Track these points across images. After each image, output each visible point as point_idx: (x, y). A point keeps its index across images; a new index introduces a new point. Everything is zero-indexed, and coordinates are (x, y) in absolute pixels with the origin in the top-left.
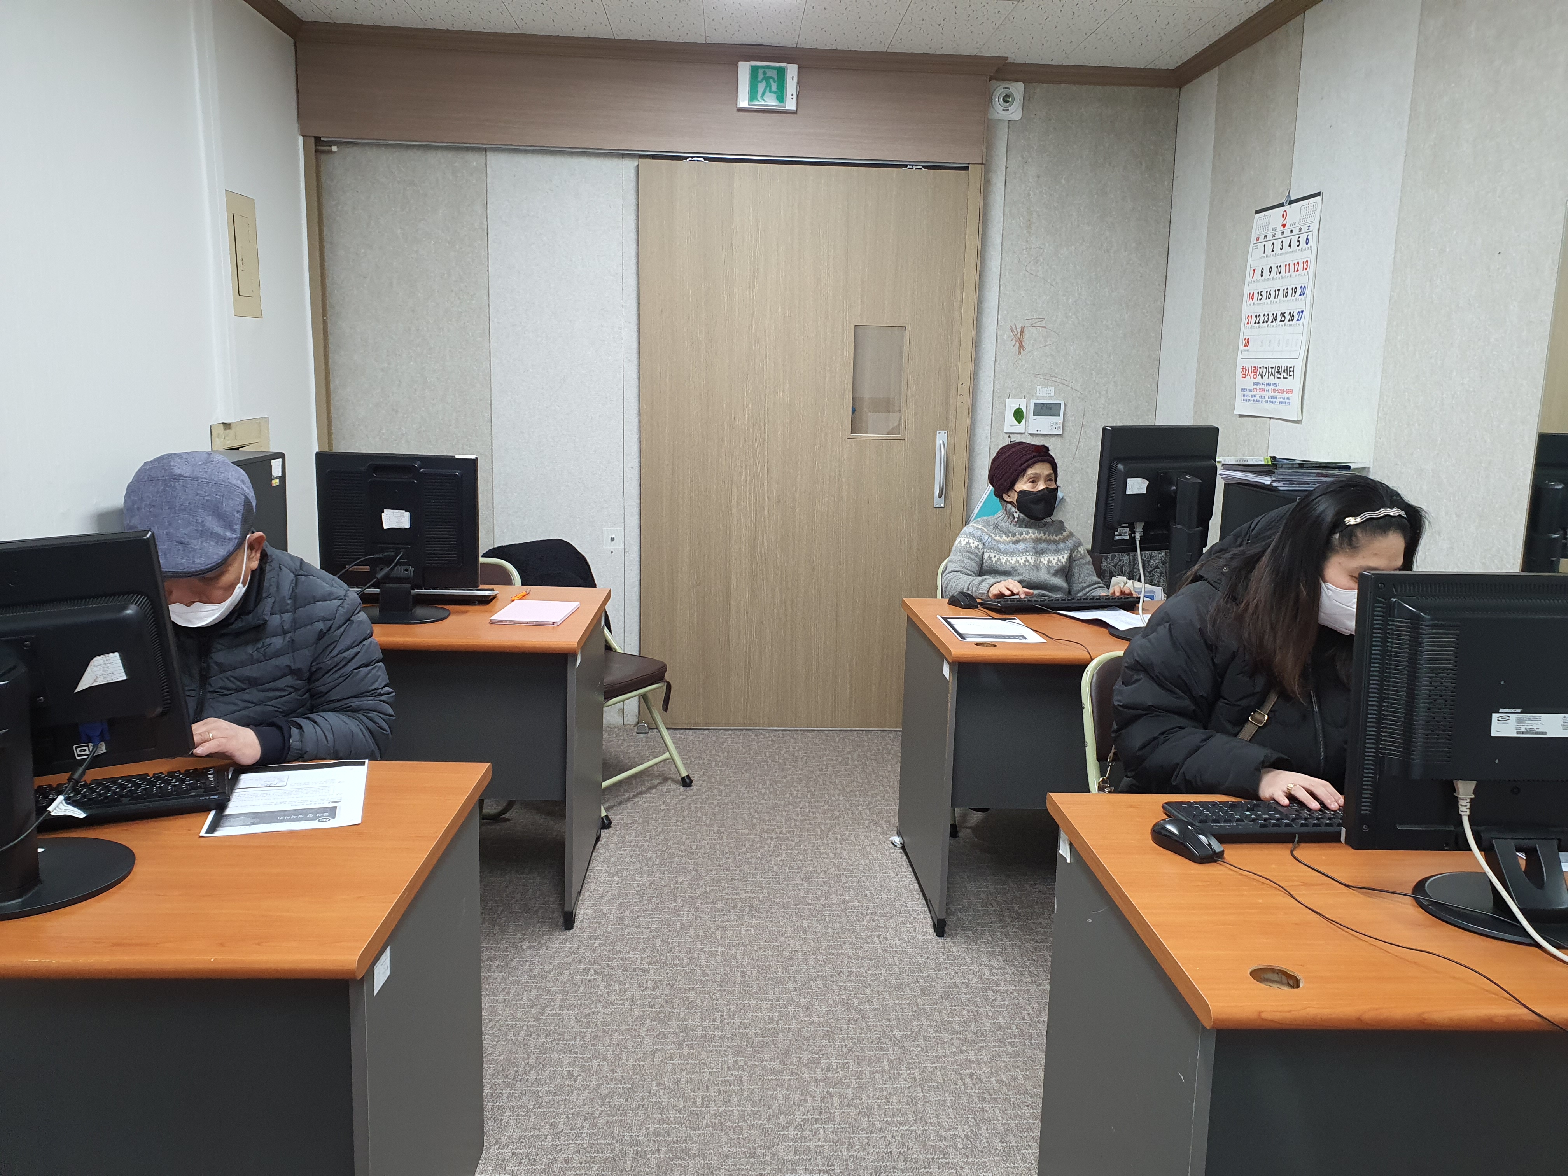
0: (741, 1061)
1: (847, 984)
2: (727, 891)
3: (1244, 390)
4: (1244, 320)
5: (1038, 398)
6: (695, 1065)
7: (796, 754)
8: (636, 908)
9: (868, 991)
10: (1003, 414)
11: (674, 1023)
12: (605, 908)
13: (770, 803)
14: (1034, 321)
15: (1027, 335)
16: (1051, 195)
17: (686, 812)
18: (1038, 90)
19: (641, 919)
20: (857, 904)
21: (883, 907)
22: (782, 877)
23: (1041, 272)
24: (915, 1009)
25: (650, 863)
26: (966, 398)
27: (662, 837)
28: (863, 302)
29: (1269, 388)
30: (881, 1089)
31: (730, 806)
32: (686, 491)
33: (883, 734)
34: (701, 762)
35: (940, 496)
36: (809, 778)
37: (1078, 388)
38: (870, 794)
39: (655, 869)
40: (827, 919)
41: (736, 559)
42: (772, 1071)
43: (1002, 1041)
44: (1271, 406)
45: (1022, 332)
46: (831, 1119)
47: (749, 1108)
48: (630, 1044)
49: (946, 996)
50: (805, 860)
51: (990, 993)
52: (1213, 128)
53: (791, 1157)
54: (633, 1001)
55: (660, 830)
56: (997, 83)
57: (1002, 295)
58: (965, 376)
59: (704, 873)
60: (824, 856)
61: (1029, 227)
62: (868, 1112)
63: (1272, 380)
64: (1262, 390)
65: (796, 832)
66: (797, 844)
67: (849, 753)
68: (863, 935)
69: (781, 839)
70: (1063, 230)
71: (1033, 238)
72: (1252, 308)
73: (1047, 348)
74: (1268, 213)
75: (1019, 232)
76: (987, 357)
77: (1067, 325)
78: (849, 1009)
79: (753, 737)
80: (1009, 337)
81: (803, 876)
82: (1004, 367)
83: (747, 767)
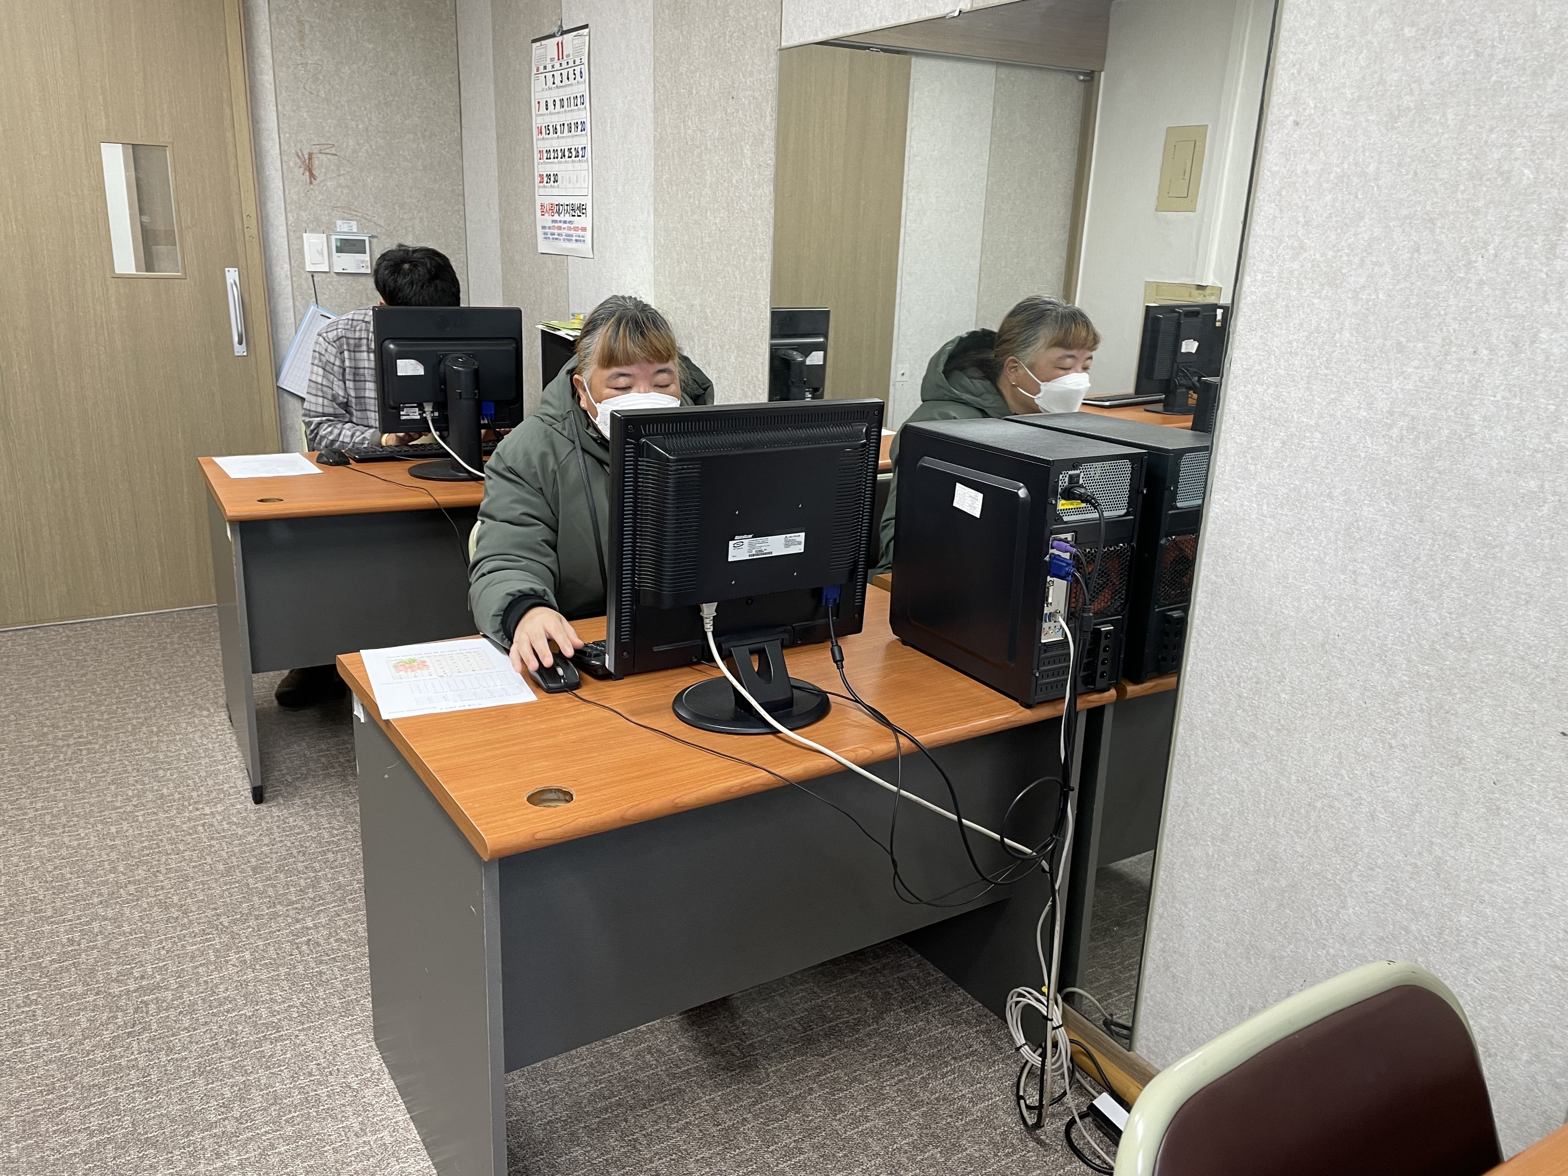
1: (166, 882)
3: (544, 228)
4: (537, 155)
5: (339, 233)
7: (100, 646)
9: (190, 884)
10: (301, 250)
13: (66, 707)
14: (324, 147)
15: (316, 163)
20: (177, 796)
21: (209, 792)
23: (322, 92)
24: (245, 890)
26: (254, 231)
28: (107, 115)
29: (566, 226)
30: (206, 982)
35: (240, 343)
36: (117, 673)
37: (381, 222)
38: (193, 677)
40: (141, 819)
43: (342, 900)
44: (568, 244)
45: (310, 159)
49: (280, 869)
50: (112, 761)
51: (330, 856)
57: (281, 115)
58: (250, 206)
60: (138, 753)
61: (302, 38)
63: (568, 218)
64: (560, 228)
65: (100, 732)
66: (101, 746)
67: (168, 636)
68: (185, 827)
69: (81, 744)
70: (342, 45)
71: (308, 52)
72: (542, 144)
73: (342, 178)
74: (543, 42)
75: (290, 44)
76: (273, 186)
77: (360, 154)
78: (167, 908)
79: (41, 635)
80: (296, 164)
81: (109, 780)
82: (295, 197)
83: (33, 671)
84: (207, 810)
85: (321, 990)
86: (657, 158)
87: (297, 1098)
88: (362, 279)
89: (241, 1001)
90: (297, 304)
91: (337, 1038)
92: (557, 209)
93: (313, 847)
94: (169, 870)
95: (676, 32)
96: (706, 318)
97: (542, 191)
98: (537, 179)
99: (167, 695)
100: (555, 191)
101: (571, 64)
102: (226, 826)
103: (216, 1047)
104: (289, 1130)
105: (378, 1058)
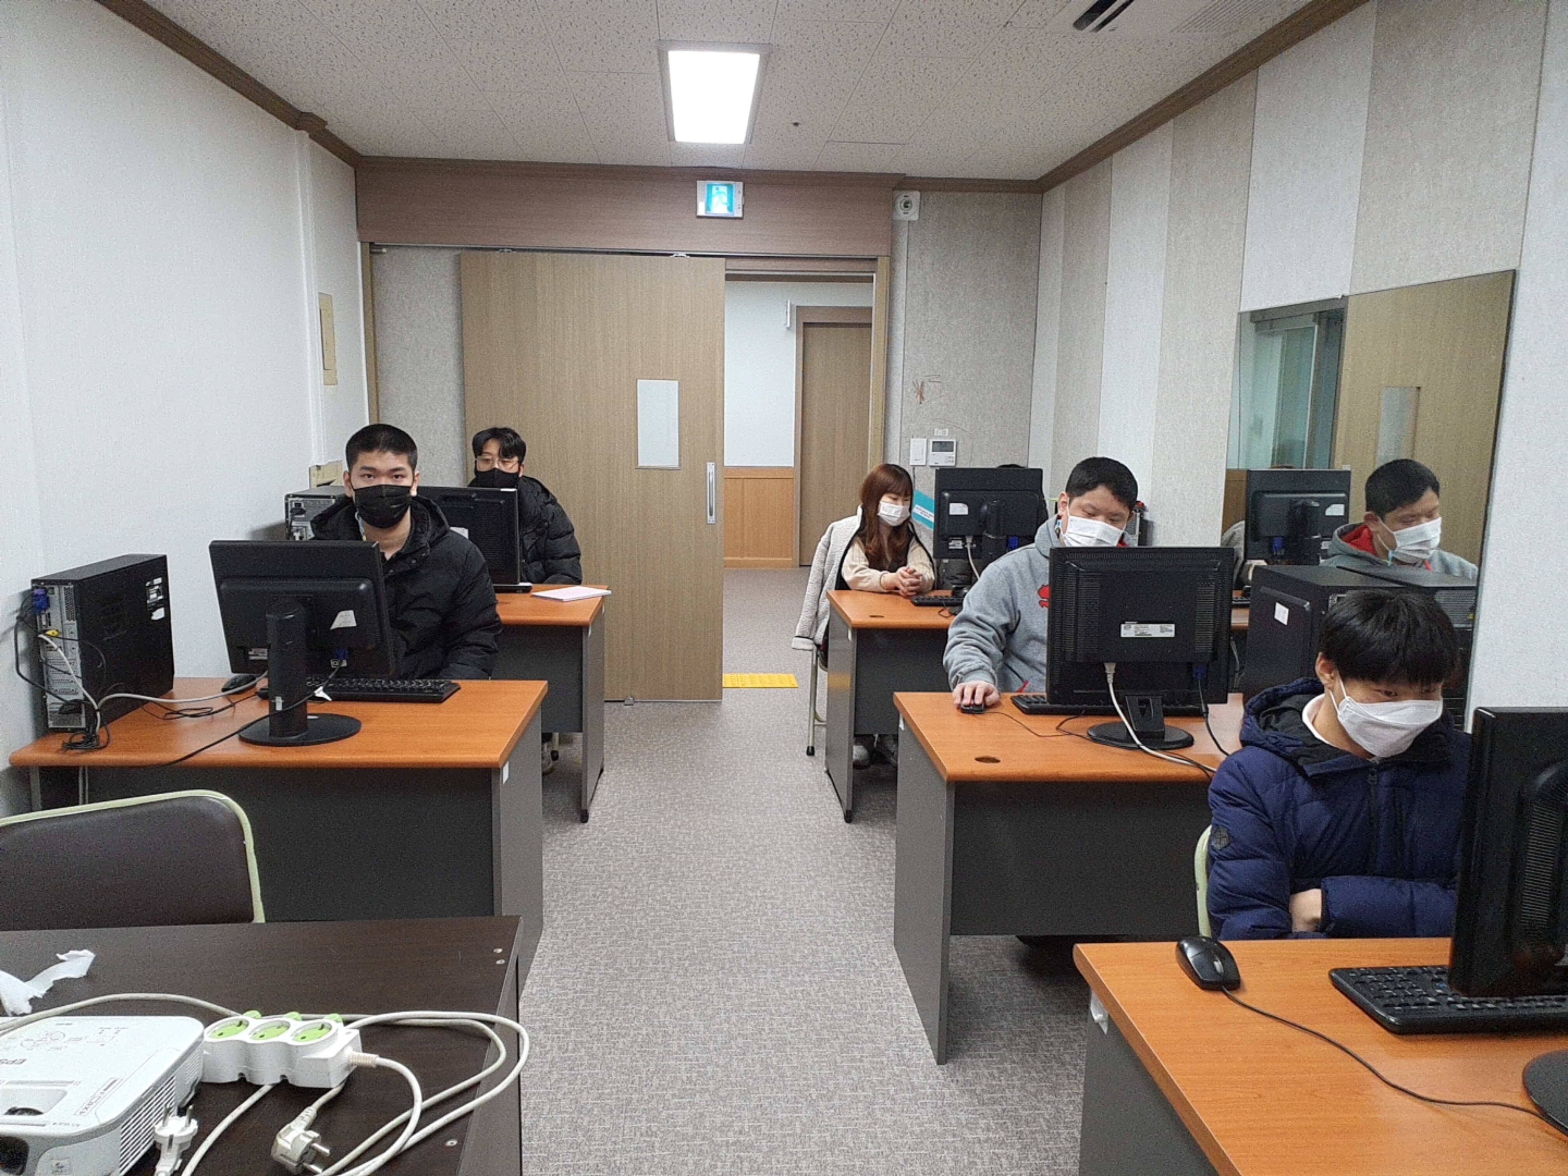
0: (707, 887)
1: (781, 849)
5: (936, 437)
9: (794, 852)
10: (908, 450)
12: (610, 811)
14: (931, 377)
15: (926, 389)
16: (942, 278)
17: (665, 755)
18: (931, 197)
21: (809, 808)
22: (736, 792)
23: (936, 339)
24: (825, 862)
37: (967, 429)
42: (728, 892)
43: (882, 878)
45: (922, 386)
46: (765, 914)
47: (712, 910)
48: (633, 881)
49: (847, 855)
50: (754, 782)
51: (878, 854)
52: (1063, 229)
54: (633, 858)
55: (646, 765)
56: (899, 192)
57: (906, 356)
59: (680, 790)
61: (926, 303)
62: (791, 911)
69: (737, 770)
70: (953, 306)
71: (930, 313)
73: (942, 399)
75: (918, 308)
76: (894, 407)
77: (958, 380)
78: (780, 862)
80: (912, 390)
81: (752, 791)
82: (909, 413)
84: (807, 817)
85: (864, 919)
86: (1160, 383)
87: (844, 962)
89: (817, 913)
93: (868, 848)
94: (782, 843)
95: (1177, 297)
99: (788, 750)
102: (817, 827)
104: (838, 974)
105: (893, 955)
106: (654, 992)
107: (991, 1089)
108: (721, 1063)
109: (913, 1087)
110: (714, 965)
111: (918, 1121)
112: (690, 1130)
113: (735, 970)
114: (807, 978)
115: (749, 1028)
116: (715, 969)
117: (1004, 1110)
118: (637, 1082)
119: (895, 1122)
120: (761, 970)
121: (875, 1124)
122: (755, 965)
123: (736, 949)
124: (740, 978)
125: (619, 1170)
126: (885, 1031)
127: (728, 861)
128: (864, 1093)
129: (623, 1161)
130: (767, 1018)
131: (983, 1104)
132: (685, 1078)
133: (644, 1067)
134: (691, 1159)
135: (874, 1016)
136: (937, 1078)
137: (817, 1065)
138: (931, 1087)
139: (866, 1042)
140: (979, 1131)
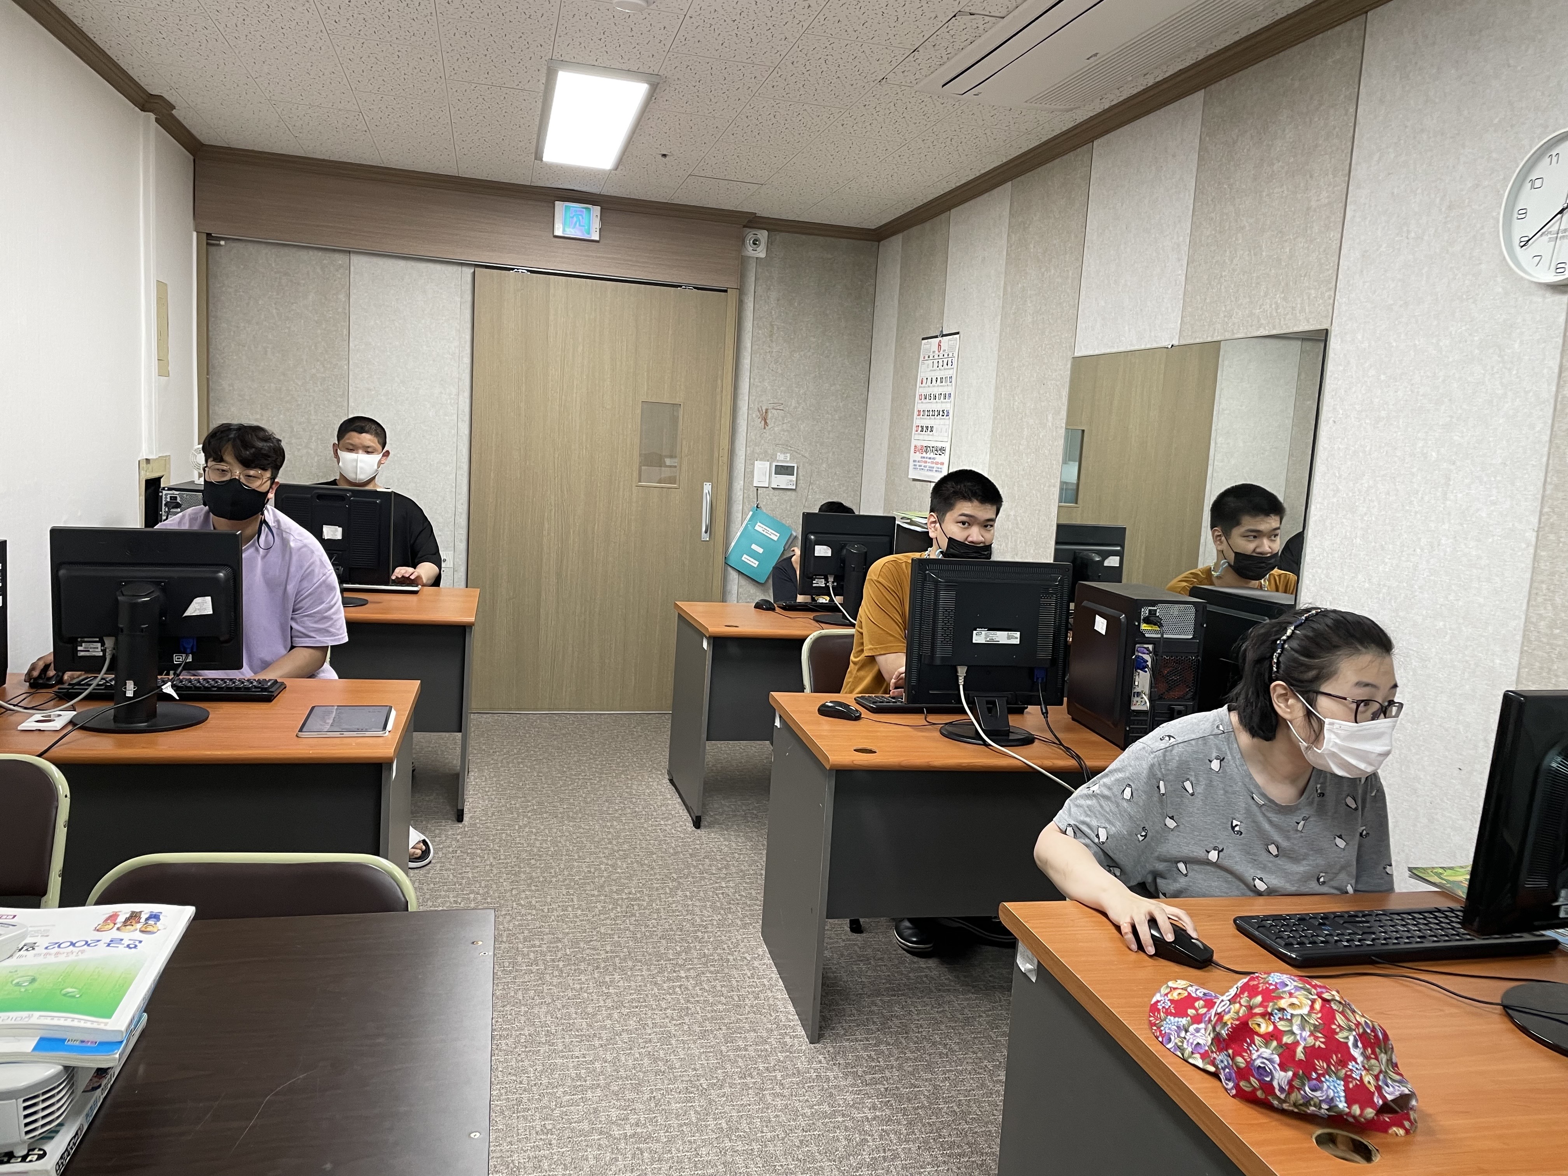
0: (571, 891)
1: (640, 853)
2: (550, 808)
3: (914, 461)
4: (916, 413)
5: (778, 461)
6: (541, 895)
7: (593, 728)
8: (484, 818)
9: (654, 856)
10: (752, 472)
11: (523, 876)
13: (575, 759)
14: (775, 405)
15: (770, 415)
16: (787, 313)
17: (511, 765)
18: (778, 237)
19: (489, 824)
20: (644, 813)
21: (663, 814)
22: (589, 800)
23: (779, 370)
24: (686, 864)
25: (489, 794)
26: (725, 459)
27: (494, 779)
28: (648, 385)
29: (930, 461)
30: (665, 901)
31: (545, 761)
32: (506, 523)
33: (660, 715)
34: (518, 734)
35: (706, 532)
36: (604, 744)
37: (807, 455)
38: (652, 752)
39: (493, 797)
40: (624, 821)
41: (546, 577)
42: (593, 895)
43: (743, 877)
44: (930, 473)
45: (766, 413)
46: (633, 915)
47: (579, 912)
48: (494, 886)
49: (706, 857)
50: (605, 790)
52: (899, 275)
53: (609, 932)
54: (491, 865)
55: (492, 775)
56: (748, 230)
57: (752, 385)
58: (725, 443)
59: (530, 799)
60: (619, 788)
61: (771, 336)
62: (658, 911)
63: (932, 455)
64: (926, 462)
65: (597, 775)
66: (598, 782)
67: (634, 727)
68: (649, 829)
69: (586, 779)
70: (796, 340)
71: (774, 345)
72: (920, 405)
73: (785, 425)
74: (929, 340)
75: (764, 339)
76: (740, 430)
77: (799, 409)
78: (642, 865)
79: (557, 718)
80: (757, 416)
81: (604, 800)
82: (753, 437)
83: (555, 737)
84: (662, 823)
85: (730, 916)
86: (995, 418)
87: (716, 957)
88: (789, 493)
89: (685, 913)
90: (745, 508)
91: (739, 937)
92: (926, 449)
94: (642, 848)
95: (1013, 341)
96: (1017, 524)
97: (917, 437)
98: (914, 429)
99: (635, 760)
100: (926, 438)
101: (946, 356)
103: (672, 930)
104: (712, 969)
105: (763, 950)
106: (532, 993)
107: (872, 1070)
108: (609, 1058)
109: (799, 1072)
110: (589, 964)
111: (808, 1103)
112: (585, 1126)
113: (611, 969)
114: (683, 974)
115: (632, 1023)
116: (590, 968)
117: (886, 1089)
118: (525, 1081)
119: (786, 1106)
120: (637, 968)
121: (768, 1108)
122: (630, 963)
123: (608, 948)
124: (617, 977)
125: (518, 1169)
126: (765, 1020)
127: (589, 866)
128: (753, 1080)
129: (522, 1161)
130: (650, 1013)
131: (867, 1085)
132: (574, 1075)
133: (531, 1066)
134: (591, 1153)
135: (752, 1006)
136: (820, 1062)
137: (703, 1056)
138: (816, 1070)
139: (749, 1031)
140: (866, 1110)
